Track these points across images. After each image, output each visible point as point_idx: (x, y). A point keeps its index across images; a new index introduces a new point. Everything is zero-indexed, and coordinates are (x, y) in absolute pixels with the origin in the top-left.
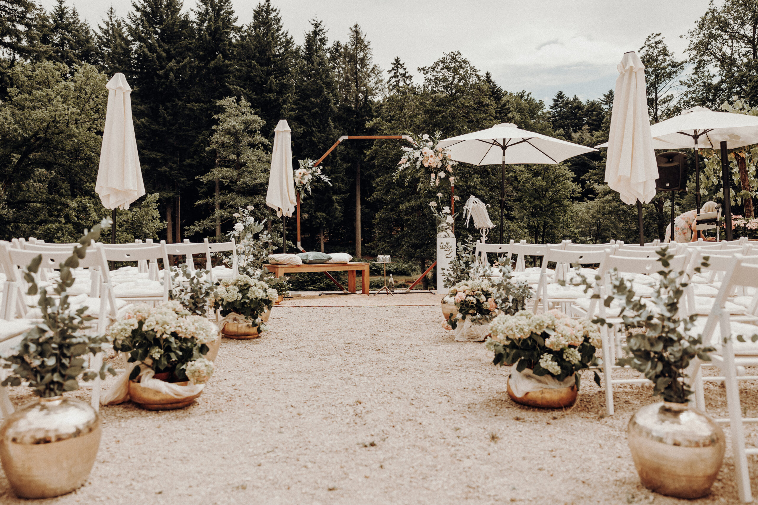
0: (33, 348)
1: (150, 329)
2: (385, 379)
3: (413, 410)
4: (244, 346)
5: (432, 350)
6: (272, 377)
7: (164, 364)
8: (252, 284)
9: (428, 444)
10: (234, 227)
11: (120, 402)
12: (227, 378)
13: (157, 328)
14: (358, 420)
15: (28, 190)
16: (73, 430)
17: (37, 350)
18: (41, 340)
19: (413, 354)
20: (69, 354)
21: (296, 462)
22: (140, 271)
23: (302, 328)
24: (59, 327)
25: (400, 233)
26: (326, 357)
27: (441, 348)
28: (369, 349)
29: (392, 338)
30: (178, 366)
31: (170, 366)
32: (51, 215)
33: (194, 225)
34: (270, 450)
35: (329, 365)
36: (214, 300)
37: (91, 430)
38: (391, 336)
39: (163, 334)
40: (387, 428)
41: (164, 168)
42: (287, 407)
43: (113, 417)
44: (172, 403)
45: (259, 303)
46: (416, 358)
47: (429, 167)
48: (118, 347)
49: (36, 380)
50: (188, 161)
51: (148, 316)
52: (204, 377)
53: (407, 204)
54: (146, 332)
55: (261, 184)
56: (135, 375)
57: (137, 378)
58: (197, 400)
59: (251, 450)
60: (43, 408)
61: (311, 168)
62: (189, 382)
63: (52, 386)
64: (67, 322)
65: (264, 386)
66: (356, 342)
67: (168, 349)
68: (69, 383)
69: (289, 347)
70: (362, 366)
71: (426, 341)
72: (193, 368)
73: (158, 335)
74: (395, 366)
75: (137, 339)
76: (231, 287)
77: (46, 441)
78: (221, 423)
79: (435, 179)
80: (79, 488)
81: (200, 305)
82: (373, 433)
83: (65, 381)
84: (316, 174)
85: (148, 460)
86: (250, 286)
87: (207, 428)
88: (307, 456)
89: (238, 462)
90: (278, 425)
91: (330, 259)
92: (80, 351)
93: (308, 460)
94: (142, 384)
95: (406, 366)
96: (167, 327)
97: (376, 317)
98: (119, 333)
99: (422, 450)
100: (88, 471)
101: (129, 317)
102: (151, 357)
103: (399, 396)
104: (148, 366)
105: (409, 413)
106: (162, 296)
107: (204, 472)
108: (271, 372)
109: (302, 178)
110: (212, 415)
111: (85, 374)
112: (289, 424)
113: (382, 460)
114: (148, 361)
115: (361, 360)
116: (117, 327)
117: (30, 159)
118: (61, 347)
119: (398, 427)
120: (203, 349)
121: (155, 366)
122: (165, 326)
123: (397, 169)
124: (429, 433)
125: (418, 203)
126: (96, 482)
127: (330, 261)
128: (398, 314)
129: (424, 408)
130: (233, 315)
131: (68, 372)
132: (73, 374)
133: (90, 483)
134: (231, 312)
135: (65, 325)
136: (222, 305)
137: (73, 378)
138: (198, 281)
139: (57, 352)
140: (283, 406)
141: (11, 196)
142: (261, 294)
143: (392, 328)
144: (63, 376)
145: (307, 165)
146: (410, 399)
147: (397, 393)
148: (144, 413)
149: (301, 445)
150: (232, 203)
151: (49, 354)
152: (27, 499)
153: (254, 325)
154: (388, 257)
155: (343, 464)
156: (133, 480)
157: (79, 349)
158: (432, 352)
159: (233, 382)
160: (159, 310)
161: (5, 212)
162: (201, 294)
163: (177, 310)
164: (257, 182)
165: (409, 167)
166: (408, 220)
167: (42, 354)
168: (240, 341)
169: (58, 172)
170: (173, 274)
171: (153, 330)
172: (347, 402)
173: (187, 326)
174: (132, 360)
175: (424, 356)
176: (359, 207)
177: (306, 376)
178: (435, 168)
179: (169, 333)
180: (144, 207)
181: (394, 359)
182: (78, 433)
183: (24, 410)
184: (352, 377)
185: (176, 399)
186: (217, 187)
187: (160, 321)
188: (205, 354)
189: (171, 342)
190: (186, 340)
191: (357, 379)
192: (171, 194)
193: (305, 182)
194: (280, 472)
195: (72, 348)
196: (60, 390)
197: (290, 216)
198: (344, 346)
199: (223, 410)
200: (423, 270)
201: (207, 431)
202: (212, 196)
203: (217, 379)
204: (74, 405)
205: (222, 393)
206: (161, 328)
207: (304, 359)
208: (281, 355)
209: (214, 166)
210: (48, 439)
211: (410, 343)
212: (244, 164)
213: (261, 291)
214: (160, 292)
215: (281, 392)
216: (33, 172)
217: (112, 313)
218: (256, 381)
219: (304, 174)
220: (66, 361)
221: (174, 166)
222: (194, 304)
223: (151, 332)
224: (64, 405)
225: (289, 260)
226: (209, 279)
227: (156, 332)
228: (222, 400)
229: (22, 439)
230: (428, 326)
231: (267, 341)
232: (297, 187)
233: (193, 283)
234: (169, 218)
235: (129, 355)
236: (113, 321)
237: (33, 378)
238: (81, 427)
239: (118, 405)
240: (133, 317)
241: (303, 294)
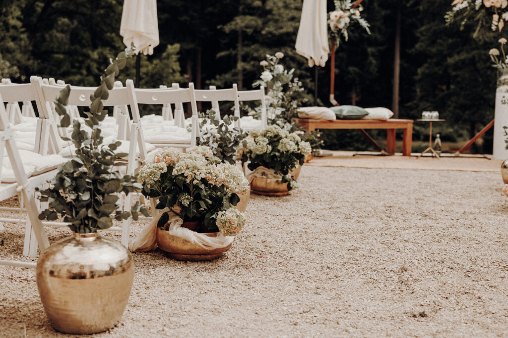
0: (68, 182)
1: (180, 173)
2: (434, 247)
3: (470, 282)
4: (273, 203)
5: (491, 220)
6: (304, 236)
7: (193, 212)
8: (283, 136)
9: (490, 321)
10: (262, 77)
11: (148, 250)
12: (256, 234)
13: (188, 173)
14: (404, 288)
15: (52, 41)
16: (107, 268)
17: (71, 185)
18: (75, 175)
19: (468, 223)
20: (102, 190)
21: (336, 325)
22: (165, 119)
23: (335, 188)
24: (92, 162)
25: (446, 92)
26: (365, 219)
27: (502, 218)
28: (413, 214)
29: (440, 204)
30: (207, 216)
31: (198, 215)
32: (73, 67)
33: (216, 79)
34: (306, 310)
35: (368, 228)
36: (241, 152)
37: (124, 271)
38: (439, 202)
39: (193, 180)
40: (439, 299)
41: (185, 18)
42: (322, 268)
43: (142, 264)
44: (200, 255)
45: (290, 157)
46: (471, 227)
47: (491, 7)
48: (147, 191)
49: (72, 215)
50: (210, 9)
51: (178, 162)
52: (235, 228)
53: (457, 58)
54: (176, 176)
55: (288, 34)
56: (163, 223)
57: (165, 226)
58: (226, 253)
59: (285, 308)
60: (78, 243)
61: (349, 10)
62: (218, 233)
63: (86, 222)
64: (100, 157)
65: (296, 244)
66: (398, 206)
67: (198, 197)
68: (103, 220)
69: (322, 207)
70: (407, 231)
71: (482, 210)
72: (223, 218)
73: (188, 181)
74: (446, 234)
75: (166, 184)
76: (260, 139)
77: (82, 276)
78: (252, 279)
79: (499, 21)
80: (113, 328)
81: (229, 155)
82: (422, 303)
83: (100, 218)
84: (354, 17)
85: (178, 308)
86: (281, 138)
87: (237, 283)
88: (347, 320)
89: (272, 319)
90: (313, 285)
91: (367, 114)
92: (113, 188)
93: (349, 324)
94: (171, 232)
95: (459, 235)
96: (198, 173)
97: (421, 181)
98: (148, 177)
99: (483, 327)
100: (120, 312)
101: (159, 161)
102: (181, 205)
103: (451, 266)
104: (177, 214)
105: (464, 285)
106: (190, 144)
107: (237, 326)
108: (304, 230)
109: (338, 21)
110: (242, 270)
111: (118, 213)
112: (326, 286)
113: (434, 333)
114: (177, 209)
115: (405, 225)
116: (146, 170)
117: (53, 8)
118: (95, 182)
119: (452, 299)
120: (234, 199)
121: (184, 214)
122: (196, 171)
123: (452, 11)
124: (491, 309)
125: (470, 56)
126: (129, 324)
127: (367, 117)
128: (446, 179)
129: (484, 282)
130: (261, 169)
131: (102, 209)
132: (107, 211)
133: (123, 325)
134: (260, 165)
135: (98, 160)
136: (251, 157)
137: (107, 215)
138: (227, 129)
139: (91, 187)
140: (318, 266)
141: (35, 46)
142: (292, 147)
143: (440, 193)
144: (97, 212)
145: (343, 7)
146: (465, 271)
147: (448, 263)
148: (171, 262)
149: (340, 308)
150: (256, 55)
151: (83, 189)
152: (64, 333)
153: (284, 180)
154: (435, 114)
155: (390, 332)
156: (165, 326)
157: (112, 185)
158: (491, 222)
159: (263, 239)
160: (189, 155)
161: (31, 62)
162: (230, 143)
163: (207, 155)
164: (284, 30)
165: (466, 8)
166: (457, 76)
167: (76, 189)
168: (269, 198)
169: (80, 22)
170: (201, 120)
171: (183, 174)
172: (390, 268)
173: (218, 173)
174: (160, 207)
175: (480, 225)
176: (398, 62)
177: (344, 238)
178: (500, 9)
179: (200, 179)
180: (165, 58)
181: (444, 226)
182: (111, 272)
183: (61, 244)
184: (395, 242)
185: (205, 250)
186: (240, 38)
187: (190, 166)
188: (235, 205)
189: (201, 189)
190: (215, 188)
191: (401, 245)
192: (191, 46)
193: (341, 26)
194: (318, 333)
195: (106, 185)
196: (94, 227)
197: (323, 65)
198: (384, 209)
199: (254, 266)
200: (472, 135)
201: (237, 285)
202: (235, 48)
203: (246, 235)
204: (107, 243)
205: (252, 249)
206: (191, 173)
207: (340, 220)
208: (314, 214)
209: (237, 14)
210: (82, 275)
211: (463, 211)
212: (270, 12)
213: (293, 143)
214: (188, 139)
215: (315, 252)
216: (55, 21)
217: (141, 156)
218: (287, 239)
219: (340, 17)
220: (100, 198)
221: (195, 14)
222: (222, 153)
223: (181, 178)
224: (98, 242)
225: (320, 114)
226: (237, 126)
227: (186, 177)
228: (252, 256)
229: (59, 272)
230: (484, 194)
231: (298, 199)
232: (332, 32)
233: (221, 131)
234: (189, 70)
235: (158, 202)
236: (141, 164)
237: (69, 211)
238: (114, 266)
239: (145, 252)
240: (162, 161)
241: (336, 153)
